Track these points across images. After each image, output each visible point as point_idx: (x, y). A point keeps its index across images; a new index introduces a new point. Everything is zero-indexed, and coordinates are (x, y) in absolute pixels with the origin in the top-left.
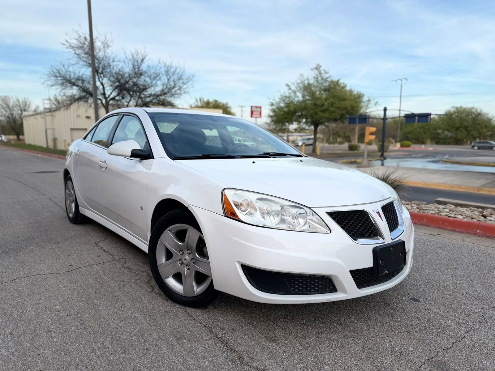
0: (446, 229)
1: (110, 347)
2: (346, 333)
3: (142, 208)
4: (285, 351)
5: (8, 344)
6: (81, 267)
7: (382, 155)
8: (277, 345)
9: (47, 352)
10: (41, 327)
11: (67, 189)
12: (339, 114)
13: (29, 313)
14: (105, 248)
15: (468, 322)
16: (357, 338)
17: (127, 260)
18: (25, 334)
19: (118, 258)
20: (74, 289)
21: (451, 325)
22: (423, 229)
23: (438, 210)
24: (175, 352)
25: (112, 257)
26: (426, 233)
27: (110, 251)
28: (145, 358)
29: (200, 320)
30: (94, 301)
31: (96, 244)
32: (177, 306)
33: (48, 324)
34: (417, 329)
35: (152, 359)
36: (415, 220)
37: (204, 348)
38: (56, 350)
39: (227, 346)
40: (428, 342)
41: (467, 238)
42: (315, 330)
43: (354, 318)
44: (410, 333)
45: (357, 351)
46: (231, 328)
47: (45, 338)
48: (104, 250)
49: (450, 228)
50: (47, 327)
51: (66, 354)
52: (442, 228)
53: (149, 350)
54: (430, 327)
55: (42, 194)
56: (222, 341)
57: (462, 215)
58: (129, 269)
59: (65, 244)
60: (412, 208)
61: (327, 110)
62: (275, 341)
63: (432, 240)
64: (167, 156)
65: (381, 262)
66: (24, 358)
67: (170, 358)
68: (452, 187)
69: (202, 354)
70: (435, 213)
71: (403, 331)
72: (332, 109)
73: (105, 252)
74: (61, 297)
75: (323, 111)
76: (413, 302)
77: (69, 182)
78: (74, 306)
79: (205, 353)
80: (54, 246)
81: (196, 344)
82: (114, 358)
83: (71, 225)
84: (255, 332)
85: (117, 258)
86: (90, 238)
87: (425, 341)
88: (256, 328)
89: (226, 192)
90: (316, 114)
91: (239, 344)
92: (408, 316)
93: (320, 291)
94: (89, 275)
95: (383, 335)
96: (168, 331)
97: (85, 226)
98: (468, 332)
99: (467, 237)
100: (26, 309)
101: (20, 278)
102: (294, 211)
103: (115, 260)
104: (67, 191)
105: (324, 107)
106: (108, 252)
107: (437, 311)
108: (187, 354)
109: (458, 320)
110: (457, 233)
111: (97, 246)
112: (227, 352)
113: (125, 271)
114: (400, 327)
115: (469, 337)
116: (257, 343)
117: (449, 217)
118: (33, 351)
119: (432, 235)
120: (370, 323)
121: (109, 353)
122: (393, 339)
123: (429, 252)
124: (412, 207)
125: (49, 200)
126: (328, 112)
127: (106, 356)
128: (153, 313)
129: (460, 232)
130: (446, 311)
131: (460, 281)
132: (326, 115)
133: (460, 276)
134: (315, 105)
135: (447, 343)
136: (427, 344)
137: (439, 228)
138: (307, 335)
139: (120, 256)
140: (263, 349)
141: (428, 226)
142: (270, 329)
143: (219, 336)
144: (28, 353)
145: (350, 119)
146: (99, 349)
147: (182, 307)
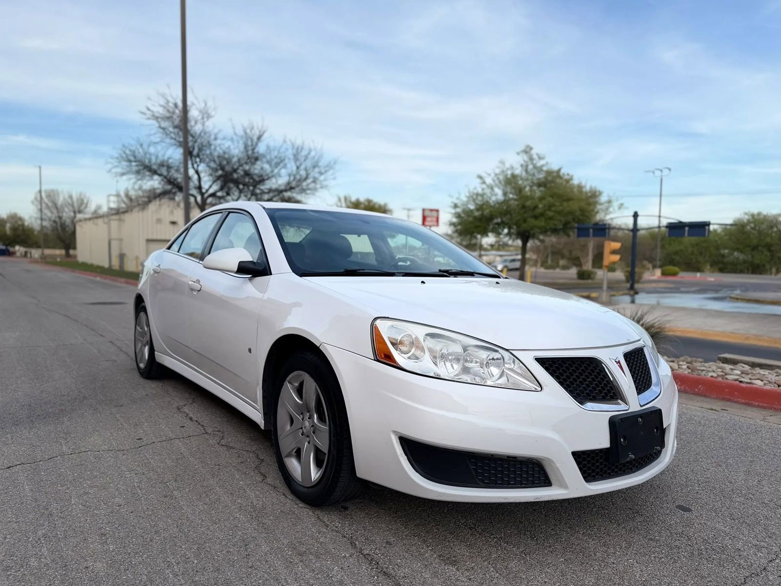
0: (735, 402)
1: (196, 561)
2: (569, 555)
3: (250, 350)
4: (470, 579)
5: (40, 551)
6: (154, 442)
7: (632, 288)
8: (457, 570)
9: (99, 565)
10: (91, 527)
11: (139, 326)
12: (561, 221)
13: (74, 506)
14: (191, 415)
15: (773, 546)
16: (587, 563)
17: (226, 433)
18: (66, 537)
19: (212, 430)
20: (143, 474)
21: (742, 549)
22: (698, 401)
23: (723, 372)
24: (296, 574)
25: (202, 428)
26: (702, 407)
27: (200, 421)
28: (249, 580)
29: (336, 527)
30: (172, 493)
31: (179, 409)
32: (300, 505)
33: (102, 523)
34: (686, 553)
35: (260, 582)
36: (685, 387)
37: (342, 568)
38: (113, 562)
39: (377, 568)
40: (706, 574)
41: (771, 416)
42: (518, 548)
43: (584, 533)
44: (675, 560)
45: (587, 583)
46: (385, 541)
47: (96, 544)
48: (191, 419)
49: (743, 401)
50: (100, 529)
51: (128, 569)
52: (729, 400)
53: (256, 569)
54: (708, 550)
55: (100, 335)
56: (370, 559)
57: (762, 381)
58: (229, 447)
59: (132, 408)
60: (679, 368)
61: (542, 215)
62: (454, 563)
63: (712, 417)
64: (291, 271)
65: (622, 440)
66: (64, 573)
67: (288, 581)
68: (747, 338)
69: (337, 578)
70: (718, 376)
71: (663, 556)
72: (550, 214)
73: (192, 421)
74: (123, 485)
75: (536, 217)
76: (681, 511)
77: (142, 314)
78: (142, 499)
79: (342, 576)
80: (114, 410)
81: (328, 562)
82: (200, 578)
83: (142, 380)
84: (422, 548)
85: (210, 430)
86: (170, 400)
87: (699, 572)
88: (424, 541)
89: (378, 323)
90: (525, 221)
91: (397, 565)
92: (671, 533)
93: (524, 484)
94: (166, 454)
95: (630, 560)
96: (286, 542)
97: (164, 383)
98: (771, 561)
99: (771, 414)
100: (70, 500)
101: (62, 455)
102: (484, 355)
103: (206, 433)
104: (138, 328)
105: (538, 211)
106: (197, 421)
107: (720, 526)
108: (314, 577)
109: (755, 542)
110: (755, 409)
111: (181, 411)
112: (378, 577)
113: (222, 449)
114: (657, 549)
115: (773, 568)
116: (426, 565)
117: (741, 382)
118: (78, 562)
119: (712, 409)
120: (609, 541)
121: (193, 570)
122: (646, 567)
123: (708, 435)
124: (680, 366)
125: (111, 344)
126: (543, 219)
127: (189, 575)
128: (263, 514)
129: (758, 406)
130: (735, 527)
131: (758, 481)
132: (541, 223)
133: (759, 474)
134: (524, 207)
135: (737, 577)
136: (702, 577)
137: (723, 399)
138: (506, 556)
139: (215, 427)
140: (435, 574)
141: (705, 396)
142: (447, 544)
143: (366, 552)
144: (70, 566)
145: (579, 229)
146: (178, 564)
147: (308, 507)
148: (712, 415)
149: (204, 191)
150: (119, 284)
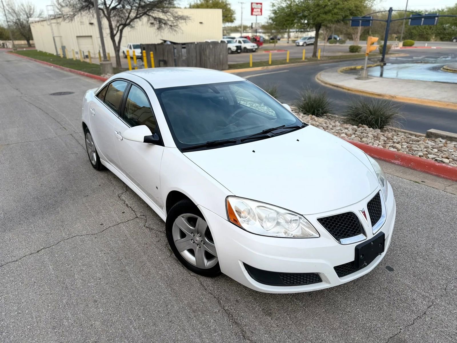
0: (431, 174)
1: (143, 319)
2: (328, 307)
3: (157, 188)
4: (278, 326)
5: (67, 314)
6: (110, 227)
7: (382, 60)
8: (272, 319)
9: (97, 323)
10: (88, 296)
11: (87, 139)
13: (77, 281)
14: (127, 202)
15: (432, 295)
16: (336, 313)
17: (148, 217)
18: (78, 304)
19: (140, 215)
20: (108, 253)
21: (416, 299)
22: (409, 174)
23: (426, 151)
24: (193, 325)
25: (134, 213)
26: (411, 180)
27: (132, 206)
28: (171, 330)
29: (211, 290)
30: (125, 268)
31: (119, 197)
32: (191, 274)
33: (93, 293)
34: (387, 303)
35: (176, 332)
36: (403, 163)
37: (215, 321)
38: (104, 321)
39: (232, 319)
40: (394, 318)
41: (449, 186)
42: (302, 303)
43: (336, 290)
44: (380, 308)
45: (335, 327)
46: (235, 300)
47: (93, 308)
48: (127, 205)
49: (435, 174)
50: (93, 297)
51: (112, 326)
52: (427, 173)
53: (173, 323)
54: (398, 301)
55: (64, 128)
56: (229, 315)
57: (448, 159)
58: (151, 229)
59: (93, 197)
60: (402, 147)
62: (270, 314)
63: (415, 189)
64: (176, 147)
65: (361, 256)
66: (81, 329)
67: (189, 331)
68: (448, 105)
69: (213, 328)
70: (424, 154)
71: (374, 305)
73: (128, 207)
74: (99, 263)
75: (325, 13)
76: (388, 271)
77: (88, 134)
78: (110, 273)
79: (215, 326)
80: (84, 199)
81: (208, 317)
82: (147, 331)
83: (95, 171)
84: (254, 304)
85: (138, 215)
86: (113, 188)
87: (391, 316)
88: (255, 299)
89: (230, 200)
90: (319, 16)
91: (242, 317)
92: (381, 288)
94: (117, 236)
95: (358, 309)
96: (186, 302)
97: (107, 173)
98: (429, 307)
99: (450, 184)
100: (74, 276)
101: (64, 240)
102: (289, 217)
103: (137, 217)
104: (87, 140)
105: (327, 8)
106: (130, 207)
107: (407, 282)
108: (202, 327)
109: (423, 293)
110: (441, 179)
111: (121, 199)
112: (233, 326)
113: (147, 230)
114: (372, 301)
115: (429, 312)
116: (256, 317)
117: (436, 160)
118: (87, 322)
119: (416, 182)
120: (349, 295)
121: (143, 325)
122: (365, 314)
123: (411, 206)
124: (402, 146)
125: (71, 136)
126: (331, 15)
127: (141, 328)
128: (173, 282)
129: (444, 178)
130: (415, 282)
131: (433, 245)
132: (329, 17)
133: (434, 239)
134: (318, 5)
135: (410, 320)
136: (393, 320)
137: (424, 172)
138: (296, 309)
139: (141, 212)
140: (261, 323)
141: (414, 169)
142: (267, 301)
143: (226, 308)
144: (83, 324)
145: (353, 21)
146: (135, 320)
147: (196, 275)
148: (416, 188)
149: (108, 6)
150: (65, 72)
